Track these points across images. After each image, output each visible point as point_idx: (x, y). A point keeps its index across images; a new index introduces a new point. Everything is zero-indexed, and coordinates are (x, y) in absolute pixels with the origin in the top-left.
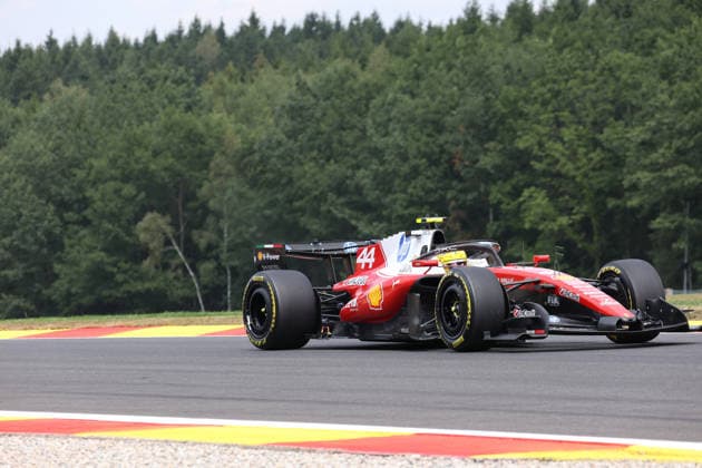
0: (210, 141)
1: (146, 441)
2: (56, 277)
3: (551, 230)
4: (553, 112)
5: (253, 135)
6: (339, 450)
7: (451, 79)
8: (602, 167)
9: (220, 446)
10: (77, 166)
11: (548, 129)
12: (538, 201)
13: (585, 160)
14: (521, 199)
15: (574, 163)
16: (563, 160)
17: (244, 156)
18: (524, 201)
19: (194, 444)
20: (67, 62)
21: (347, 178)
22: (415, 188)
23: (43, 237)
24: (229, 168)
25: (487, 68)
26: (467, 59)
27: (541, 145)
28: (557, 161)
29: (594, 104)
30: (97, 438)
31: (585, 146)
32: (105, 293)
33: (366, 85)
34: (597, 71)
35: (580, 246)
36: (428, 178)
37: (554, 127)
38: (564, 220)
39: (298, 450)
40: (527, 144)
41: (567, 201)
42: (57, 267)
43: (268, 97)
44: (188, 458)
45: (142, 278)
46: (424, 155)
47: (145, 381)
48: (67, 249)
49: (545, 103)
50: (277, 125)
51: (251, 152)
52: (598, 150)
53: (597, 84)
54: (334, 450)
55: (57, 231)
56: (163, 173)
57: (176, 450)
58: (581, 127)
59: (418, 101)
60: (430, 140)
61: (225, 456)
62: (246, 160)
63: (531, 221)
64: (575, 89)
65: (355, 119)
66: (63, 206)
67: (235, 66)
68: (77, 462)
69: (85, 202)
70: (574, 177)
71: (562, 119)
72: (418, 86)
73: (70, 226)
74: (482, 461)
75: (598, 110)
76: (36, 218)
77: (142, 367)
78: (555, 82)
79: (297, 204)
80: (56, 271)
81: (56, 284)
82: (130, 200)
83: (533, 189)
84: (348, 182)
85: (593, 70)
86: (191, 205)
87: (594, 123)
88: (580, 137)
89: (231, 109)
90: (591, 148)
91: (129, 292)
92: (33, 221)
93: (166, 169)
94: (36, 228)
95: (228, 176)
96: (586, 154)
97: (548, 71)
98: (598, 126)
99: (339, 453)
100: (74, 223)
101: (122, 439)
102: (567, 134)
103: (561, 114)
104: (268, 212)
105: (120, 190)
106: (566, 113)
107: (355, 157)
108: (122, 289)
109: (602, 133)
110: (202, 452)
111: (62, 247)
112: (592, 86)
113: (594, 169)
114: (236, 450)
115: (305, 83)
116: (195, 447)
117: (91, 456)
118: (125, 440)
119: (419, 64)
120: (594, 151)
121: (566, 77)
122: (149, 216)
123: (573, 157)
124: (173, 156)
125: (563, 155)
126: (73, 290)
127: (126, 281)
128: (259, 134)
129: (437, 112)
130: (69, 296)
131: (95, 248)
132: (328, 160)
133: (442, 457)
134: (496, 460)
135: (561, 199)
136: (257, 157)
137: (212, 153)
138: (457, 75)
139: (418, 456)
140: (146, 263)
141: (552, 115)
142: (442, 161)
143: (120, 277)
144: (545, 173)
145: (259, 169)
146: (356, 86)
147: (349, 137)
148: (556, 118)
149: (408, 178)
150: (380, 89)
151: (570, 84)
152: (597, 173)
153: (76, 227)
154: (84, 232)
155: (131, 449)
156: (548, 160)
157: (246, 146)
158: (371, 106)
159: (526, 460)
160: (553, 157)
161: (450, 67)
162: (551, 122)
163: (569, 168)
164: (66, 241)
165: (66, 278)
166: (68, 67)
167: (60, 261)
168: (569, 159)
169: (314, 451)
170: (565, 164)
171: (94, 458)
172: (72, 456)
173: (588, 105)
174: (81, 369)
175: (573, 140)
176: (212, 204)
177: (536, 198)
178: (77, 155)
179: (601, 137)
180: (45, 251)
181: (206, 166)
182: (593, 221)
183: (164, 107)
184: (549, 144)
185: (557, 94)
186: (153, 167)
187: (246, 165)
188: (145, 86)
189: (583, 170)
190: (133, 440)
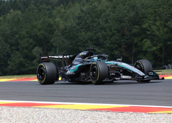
0: (55, 26)
1: (53, 109)
2: (8, 65)
3: (151, 51)
4: (154, 17)
5: (67, 24)
6: (109, 111)
7: (125, 8)
8: (167, 33)
9: (74, 110)
10: (16, 34)
11: (152, 22)
12: (148, 42)
13: (162, 31)
14: (143, 42)
15: (159, 32)
16: (156, 31)
17: (64, 31)
18: (144, 43)
19: (67, 109)
20: (14, 4)
21: (93, 36)
22: (113, 39)
23: (5, 54)
24: (60, 34)
25: (136, 5)
26: (129, 2)
27: (150, 26)
28: (154, 31)
29: (166, 15)
30: (38, 108)
31: (163, 27)
32: (23, 70)
33: (100, 10)
34: (167, 6)
35: (159, 55)
36: (117, 36)
37: (154, 21)
38: (155, 48)
39: (97, 111)
40: (146, 26)
41: (156, 43)
42: (9, 62)
43: (72, 14)
44: (66, 113)
45: (33, 65)
46: (116, 30)
47: (48, 92)
48: (12, 57)
49: (152, 14)
50: (74, 22)
51: (66, 29)
52: (166, 28)
53: (167, 9)
54: (107, 111)
55: (10, 52)
56: (41, 36)
57: (62, 111)
58: (161, 22)
59: (115, 14)
60: (118, 25)
61: (76, 113)
62: (64, 32)
63: (145, 48)
64: (161, 11)
65: (97, 20)
66: (12, 45)
67: (63, 5)
68: (34, 114)
69: (18, 44)
70: (158, 36)
71: (156, 19)
72: (115, 10)
73: (13, 51)
74: (151, 114)
75: (167, 16)
76: (4, 49)
77: (46, 89)
78: (155, 8)
79: (79, 44)
80: (8, 63)
81: (8, 67)
82: (31, 44)
83: (146, 39)
84: (93, 37)
85: (166, 5)
86: (48, 44)
87: (165, 20)
88: (161, 24)
89: (61, 17)
90: (164, 28)
91: (29, 69)
92: (3, 49)
93: (42, 34)
94: (4, 51)
95: (59, 36)
96: (162, 29)
97: (153, 5)
98: (166, 21)
99: (109, 112)
100: (15, 50)
101: (45, 108)
102: (158, 23)
103: (156, 18)
104: (70, 46)
105: (29, 41)
106: (158, 17)
107: (96, 30)
108: (27, 69)
109: (167, 23)
110: (69, 112)
111: (11, 56)
112: (166, 10)
113: (164, 33)
114: (79, 111)
115: (83, 9)
116: (67, 110)
117: (38, 113)
118: (47, 108)
119: (115, 4)
120: (165, 28)
121: (158, 7)
122: (36, 48)
123: (159, 30)
124: (44, 30)
125: (156, 29)
126: (13, 69)
127: (28, 66)
128: (69, 24)
129: (121, 18)
130: (12, 70)
131: (20, 57)
132: (88, 31)
133: (139, 113)
134: (155, 114)
135: (154, 42)
136: (67, 31)
137: (55, 30)
138: (127, 7)
139: (132, 112)
140: (35, 61)
141: (154, 18)
142: (121, 31)
143: (27, 65)
144: (150, 35)
145: (68, 34)
146: (97, 10)
147: (95, 25)
148: (155, 19)
149: (111, 36)
150: (104, 11)
151: (159, 9)
152: (165, 35)
153: (15, 51)
154: (17, 53)
155: (49, 111)
156: (151, 31)
157: (65, 28)
158: (102, 15)
159: (164, 113)
160: (153, 30)
161: (124, 5)
162: (153, 20)
163: (157, 33)
164: (12, 55)
165: (11, 65)
166: (15, 6)
167: (10, 60)
168: (158, 31)
169: (102, 111)
170: (156, 32)
171: (39, 113)
172: (32, 113)
173: (164, 15)
174: (28, 89)
175: (159, 25)
176: (54, 44)
177: (147, 42)
178: (17, 31)
179: (167, 24)
180: (6, 58)
181: (53, 33)
182: (163, 48)
183: (43, 17)
184: (152, 26)
185: (155, 12)
186: (38, 34)
187: (64, 33)
188: (38, 11)
189: (161, 34)
190: (49, 108)
